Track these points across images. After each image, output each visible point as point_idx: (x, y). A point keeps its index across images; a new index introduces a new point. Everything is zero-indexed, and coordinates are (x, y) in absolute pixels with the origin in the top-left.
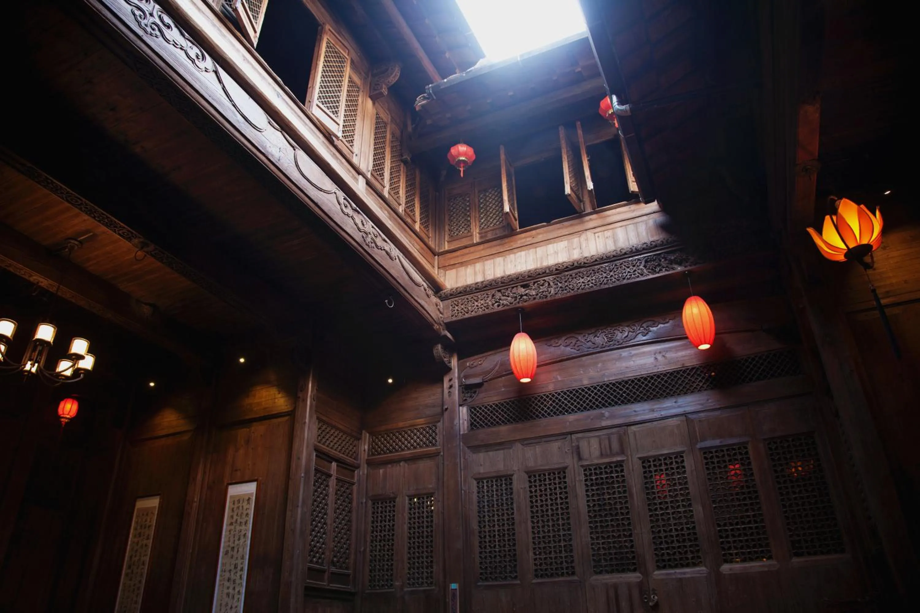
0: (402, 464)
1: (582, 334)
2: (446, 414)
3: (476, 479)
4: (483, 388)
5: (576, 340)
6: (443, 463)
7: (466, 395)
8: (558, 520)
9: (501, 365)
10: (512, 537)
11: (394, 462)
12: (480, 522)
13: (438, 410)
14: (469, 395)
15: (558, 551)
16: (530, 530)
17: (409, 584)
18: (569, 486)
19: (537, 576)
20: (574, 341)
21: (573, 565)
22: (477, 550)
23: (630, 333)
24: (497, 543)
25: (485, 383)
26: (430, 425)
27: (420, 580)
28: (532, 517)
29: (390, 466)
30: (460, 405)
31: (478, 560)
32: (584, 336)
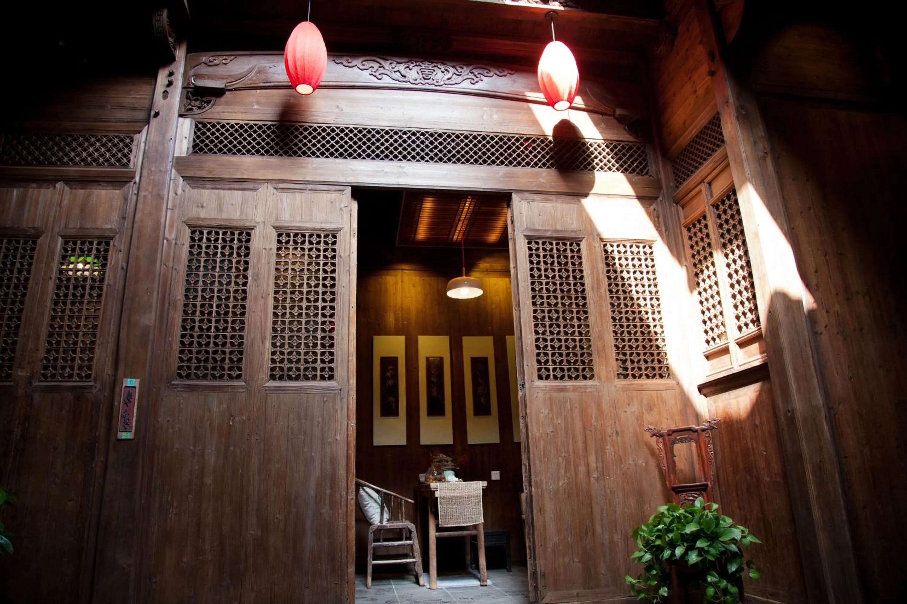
0: (59, 185)
1: (387, 60)
2: (154, 122)
3: (190, 226)
4: (223, 99)
5: (379, 65)
6: (137, 195)
7: (193, 103)
8: (316, 300)
9: (259, 72)
10: (239, 318)
11: (45, 181)
12: (187, 290)
13: (142, 115)
14: (198, 103)
15: (311, 345)
16: (271, 310)
17: (45, 376)
18: (341, 256)
19: (273, 377)
20: (376, 66)
21: (332, 365)
22: (178, 331)
23: (454, 75)
24: (213, 324)
25: (227, 93)
26: (122, 136)
27: (68, 370)
28: (276, 292)
29: (34, 185)
30: (181, 116)
31: (177, 347)
32: (391, 64)
